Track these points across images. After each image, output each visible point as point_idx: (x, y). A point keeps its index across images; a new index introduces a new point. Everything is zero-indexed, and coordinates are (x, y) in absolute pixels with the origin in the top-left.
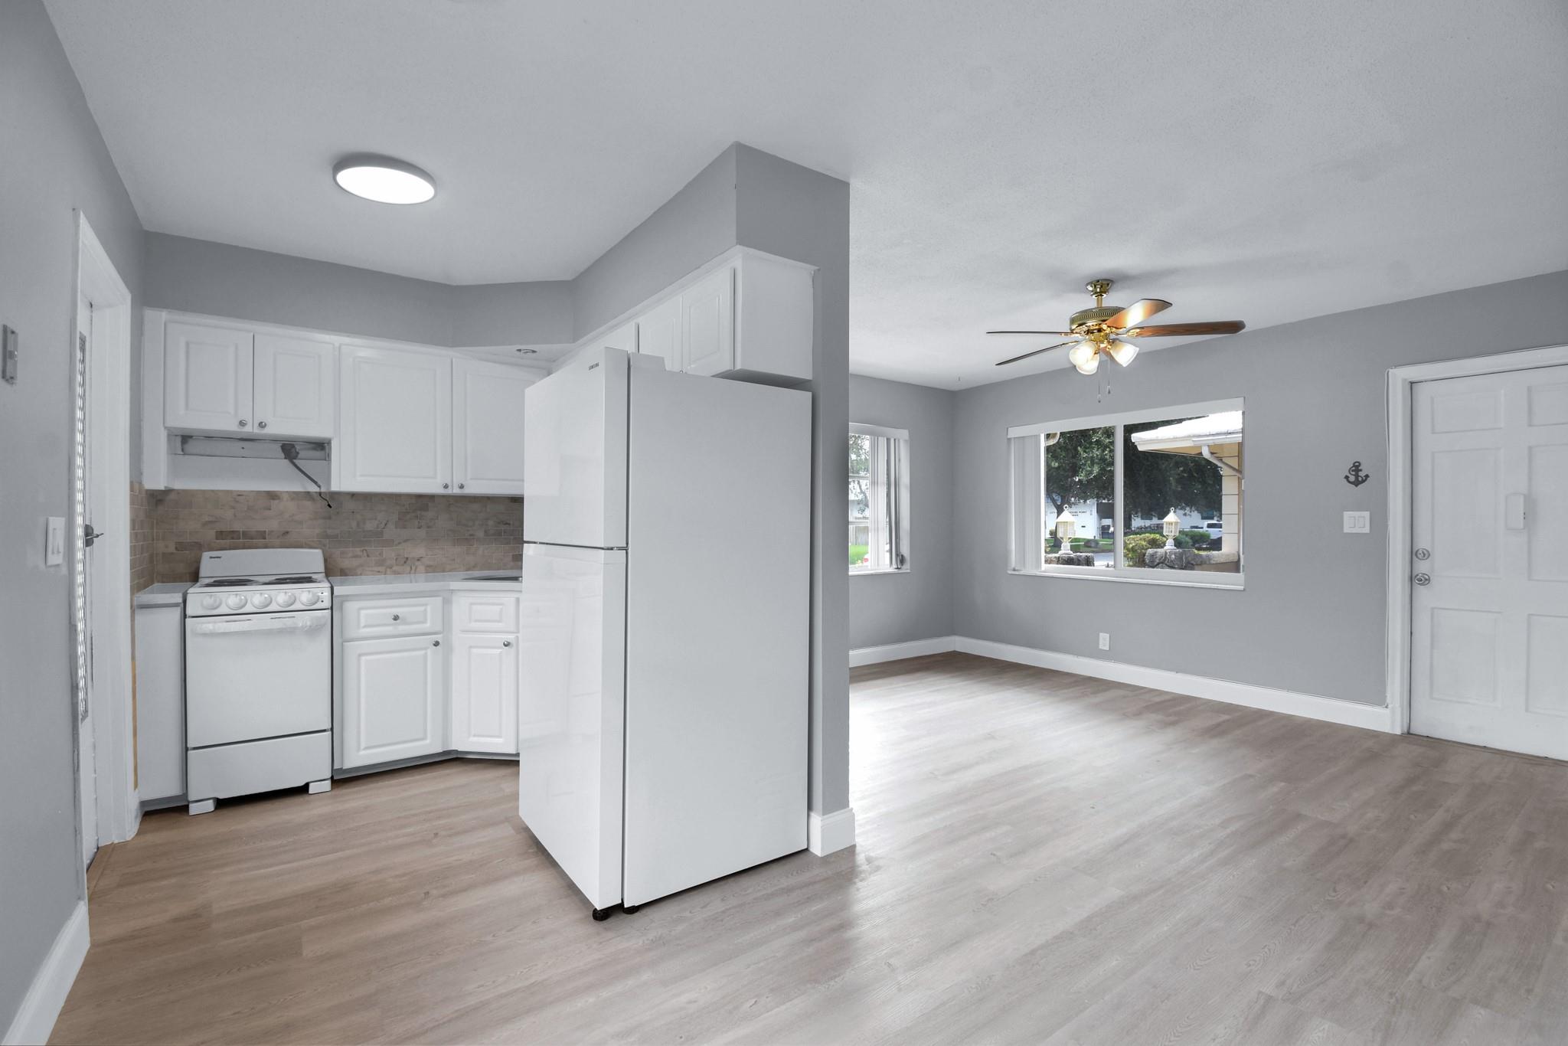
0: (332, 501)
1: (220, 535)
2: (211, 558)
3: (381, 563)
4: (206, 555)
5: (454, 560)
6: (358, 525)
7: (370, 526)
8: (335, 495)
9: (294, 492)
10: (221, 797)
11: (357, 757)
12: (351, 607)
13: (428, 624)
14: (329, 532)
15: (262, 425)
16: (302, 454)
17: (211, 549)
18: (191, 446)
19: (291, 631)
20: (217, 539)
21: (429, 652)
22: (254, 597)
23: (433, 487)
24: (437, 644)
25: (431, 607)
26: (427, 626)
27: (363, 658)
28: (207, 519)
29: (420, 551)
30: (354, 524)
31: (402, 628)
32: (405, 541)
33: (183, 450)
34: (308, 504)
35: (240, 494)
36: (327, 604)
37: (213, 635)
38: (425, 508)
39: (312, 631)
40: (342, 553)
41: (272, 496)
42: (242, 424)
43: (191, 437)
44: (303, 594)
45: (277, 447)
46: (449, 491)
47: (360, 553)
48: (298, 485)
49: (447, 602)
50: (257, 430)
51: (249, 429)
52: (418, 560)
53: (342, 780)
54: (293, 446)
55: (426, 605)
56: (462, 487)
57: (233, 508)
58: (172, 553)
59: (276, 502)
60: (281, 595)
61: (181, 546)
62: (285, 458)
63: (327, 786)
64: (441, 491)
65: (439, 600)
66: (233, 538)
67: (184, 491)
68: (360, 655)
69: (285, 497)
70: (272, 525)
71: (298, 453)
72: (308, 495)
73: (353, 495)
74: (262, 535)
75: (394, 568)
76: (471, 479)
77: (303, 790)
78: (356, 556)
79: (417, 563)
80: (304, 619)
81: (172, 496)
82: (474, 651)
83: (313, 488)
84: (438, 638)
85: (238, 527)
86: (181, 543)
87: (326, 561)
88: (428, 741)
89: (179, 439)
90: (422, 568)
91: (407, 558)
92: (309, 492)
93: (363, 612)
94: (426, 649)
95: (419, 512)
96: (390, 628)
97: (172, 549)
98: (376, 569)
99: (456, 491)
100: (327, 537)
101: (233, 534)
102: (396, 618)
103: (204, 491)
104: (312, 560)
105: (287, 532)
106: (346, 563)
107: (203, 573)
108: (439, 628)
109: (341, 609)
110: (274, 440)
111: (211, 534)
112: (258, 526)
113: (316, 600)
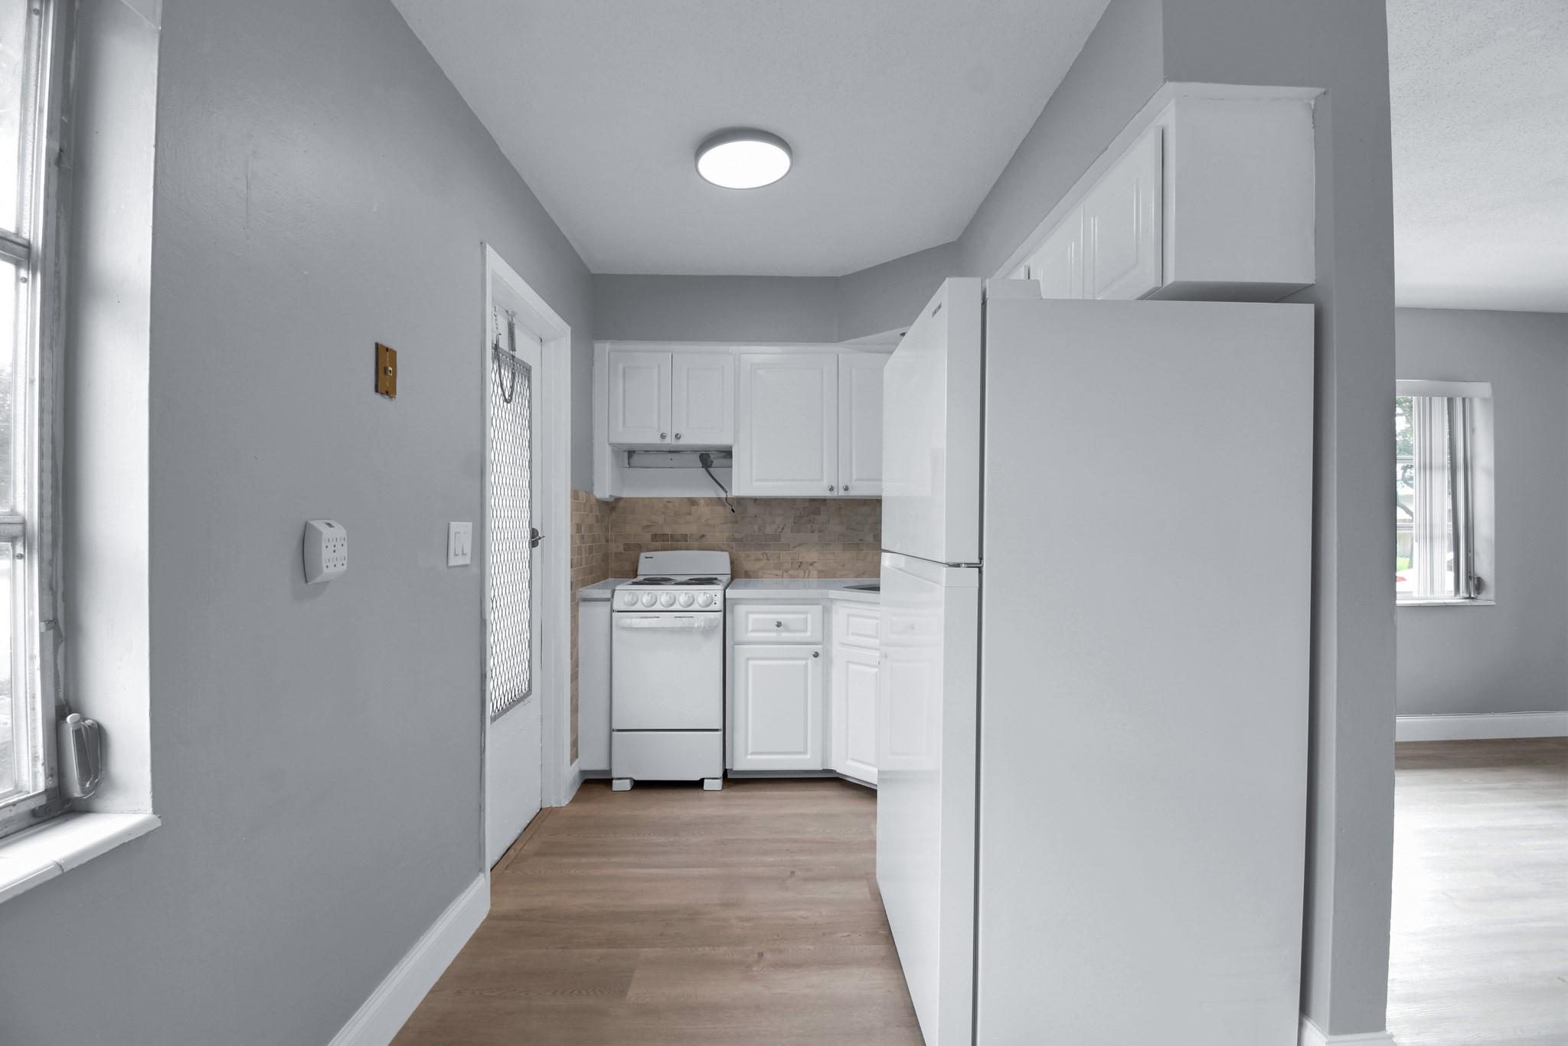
0: (739, 506)
1: (655, 537)
2: (647, 558)
3: (778, 567)
4: (643, 555)
5: (844, 566)
6: (760, 529)
7: (769, 530)
8: (740, 500)
9: (710, 498)
10: (638, 778)
11: (746, 761)
12: (741, 610)
13: (809, 634)
14: (738, 536)
15: (678, 437)
16: (716, 462)
17: (648, 550)
18: (635, 459)
19: (688, 630)
20: (652, 541)
21: (809, 662)
22: (662, 595)
23: (819, 490)
24: (816, 655)
25: (814, 612)
26: (807, 635)
27: (751, 663)
28: (645, 523)
29: (812, 555)
30: (756, 527)
31: (785, 636)
32: (800, 545)
33: (629, 463)
34: (720, 509)
35: (669, 501)
36: (719, 606)
38: (817, 512)
39: (706, 632)
40: (747, 556)
41: (692, 502)
42: (663, 436)
43: (634, 452)
44: (702, 595)
45: (696, 458)
46: (834, 494)
47: (761, 557)
48: (712, 492)
49: (826, 611)
50: (674, 442)
51: (670, 441)
52: (811, 564)
53: (732, 780)
54: (708, 456)
55: (807, 613)
56: (846, 489)
57: (664, 513)
58: (621, 553)
59: (696, 507)
60: (682, 595)
61: (627, 547)
62: (703, 467)
63: (717, 785)
64: (826, 494)
65: (818, 609)
66: (663, 541)
67: (630, 498)
68: (748, 659)
69: (702, 502)
70: (692, 529)
71: (712, 462)
72: (718, 501)
73: (755, 500)
74: (685, 537)
75: (790, 572)
76: (856, 480)
77: (698, 784)
78: (758, 560)
79: (811, 568)
80: (699, 620)
81: (621, 504)
82: (851, 666)
83: (723, 495)
84: (818, 648)
85: (667, 531)
86: (627, 544)
87: (732, 563)
88: (808, 756)
89: (626, 454)
90: (814, 573)
91: (801, 563)
92: (720, 498)
93: (751, 617)
94: (807, 659)
95: (812, 516)
96: (773, 635)
97: (622, 549)
98: (775, 572)
99: (842, 493)
100: (735, 540)
101: (663, 537)
102: (779, 625)
103: (643, 499)
104: (719, 563)
105: (703, 536)
106: (748, 566)
107: (640, 571)
108: (818, 638)
109: (732, 612)
110: (693, 450)
111: (648, 537)
112: (682, 529)
113: (711, 602)
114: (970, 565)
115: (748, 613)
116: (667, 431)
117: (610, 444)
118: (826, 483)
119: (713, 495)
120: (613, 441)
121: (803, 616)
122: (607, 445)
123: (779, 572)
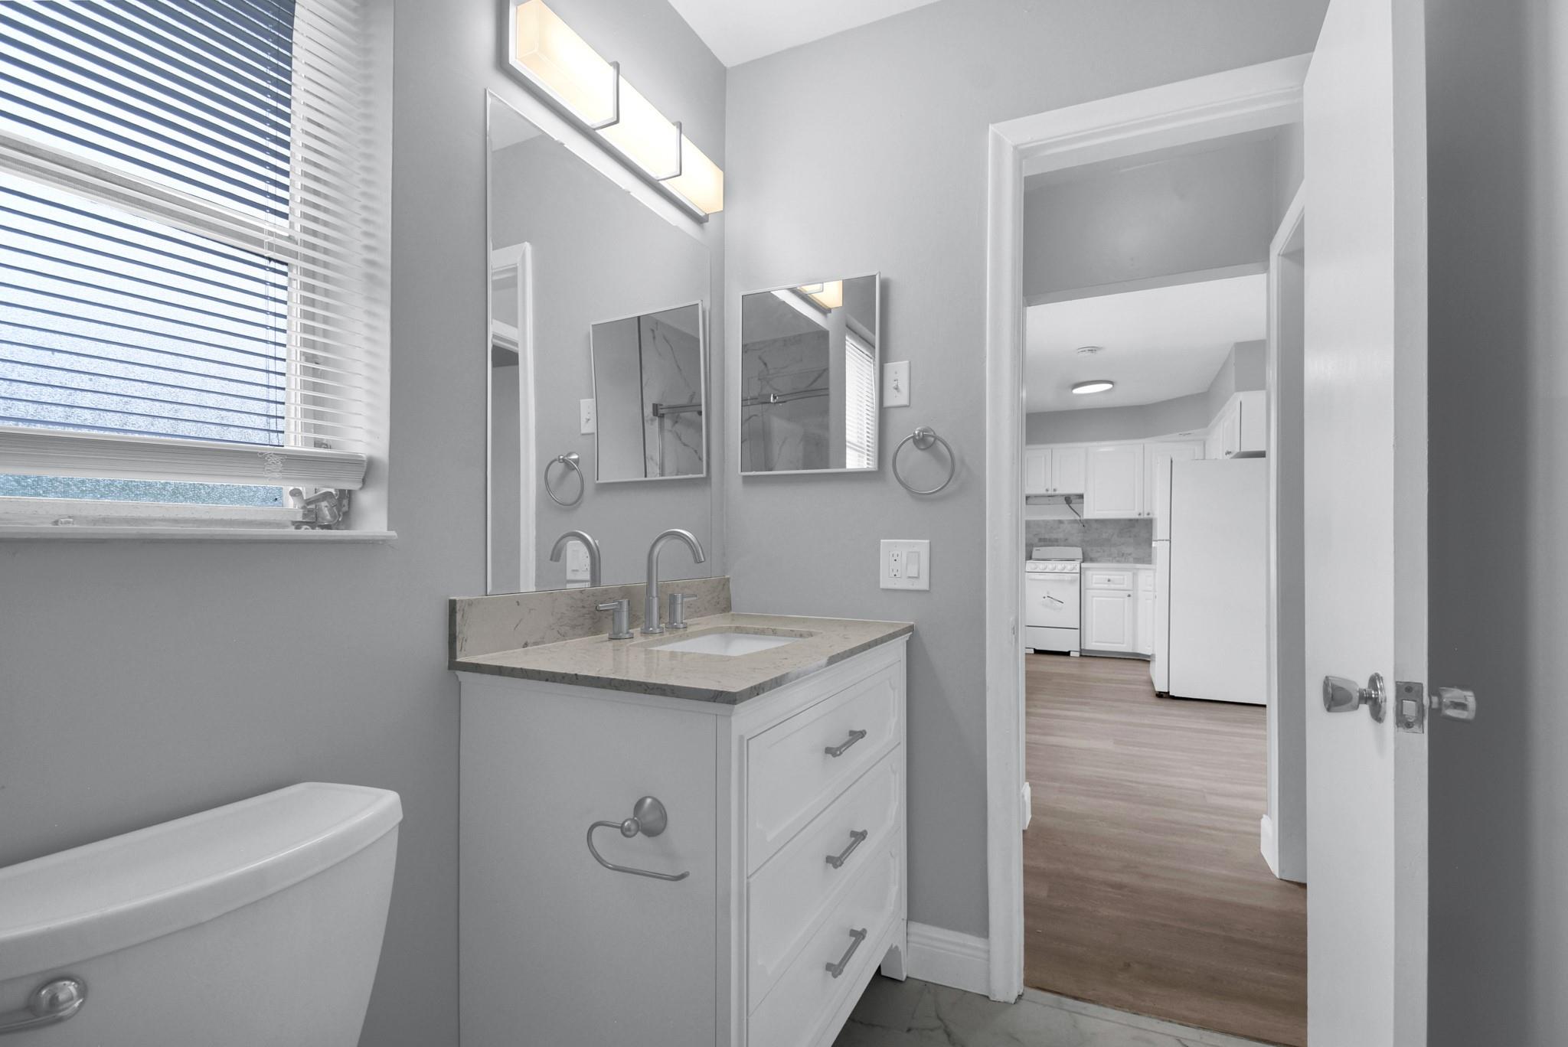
0: (1086, 524)
1: (1040, 540)
2: (1037, 550)
3: (1110, 555)
4: (1035, 549)
6: (1099, 536)
7: (1104, 536)
8: (1087, 521)
9: (1071, 520)
10: (1037, 648)
11: (1091, 645)
12: (1089, 573)
13: (1125, 586)
14: (1086, 539)
15: (1054, 490)
16: (1074, 501)
17: (1037, 546)
18: (1030, 500)
19: (1061, 581)
21: (1126, 599)
22: (1050, 565)
23: (1133, 515)
24: (1129, 596)
25: (1127, 576)
27: (1095, 599)
28: (1036, 533)
29: (1130, 550)
30: (1096, 535)
31: (1113, 586)
32: (1123, 545)
33: (1030, 503)
34: (1076, 525)
35: (1048, 521)
36: (1078, 570)
37: (1035, 580)
38: (1133, 527)
39: (1072, 582)
40: (1092, 549)
41: (1061, 522)
42: (1047, 490)
44: (1069, 566)
45: (1063, 498)
46: (1142, 517)
47: (1100, 550)
48: (1072, 517)
49: (1135, 575)
51: (1051, 492)
52: (1128, 553)
53: (1085, 655)
54: (1069, 498)
55: (1124, 575)
56: (1148, 514)
57: (1045, 528)
59: (1063, 525)
60: (1060, 566)
62: (1065, 504)
63: (1078, 654)
64: (1137, 517)
65: (1130, 573)
68: (1093, 597)
69: (1067, 522)
70: (1061, 536)
71: (1072, 501)
72: (1075, 521)
73: (1097, 521)
74: (1057, 540)
75: (1117, 557)
77: (1067, 654)
78: (1098, 551)
80: (1068, 577)
83: (1078, 518)
84: (1130, 593)
85: (1047, 536)
87: (1083, 553)
88: (1124, 645)
90: (1131, 559)
93: (1094, 576)
94: (1124, 597)
95: (1130, 529)
96: (1106, 586)
98: (1106, 557)
99: (1146, 516)
100: (1085, 541)
101: (1045, 540)
104: (1077, 552)
105: (1067, 539)
106: (1093, 555)
107: (1034, 556)
108: (1130, 588)
109: (1084, 573)
110: (1062, 495)
111: (1036, 540)
112: (1054, 536)
113: (1074, 568)
114: (1166, 540)
115: (1093, 575)
116: (1049, 487)
118: (1137, 511)
119: (1072, 518)
121: (1122, 577)
123: (1111, 559)
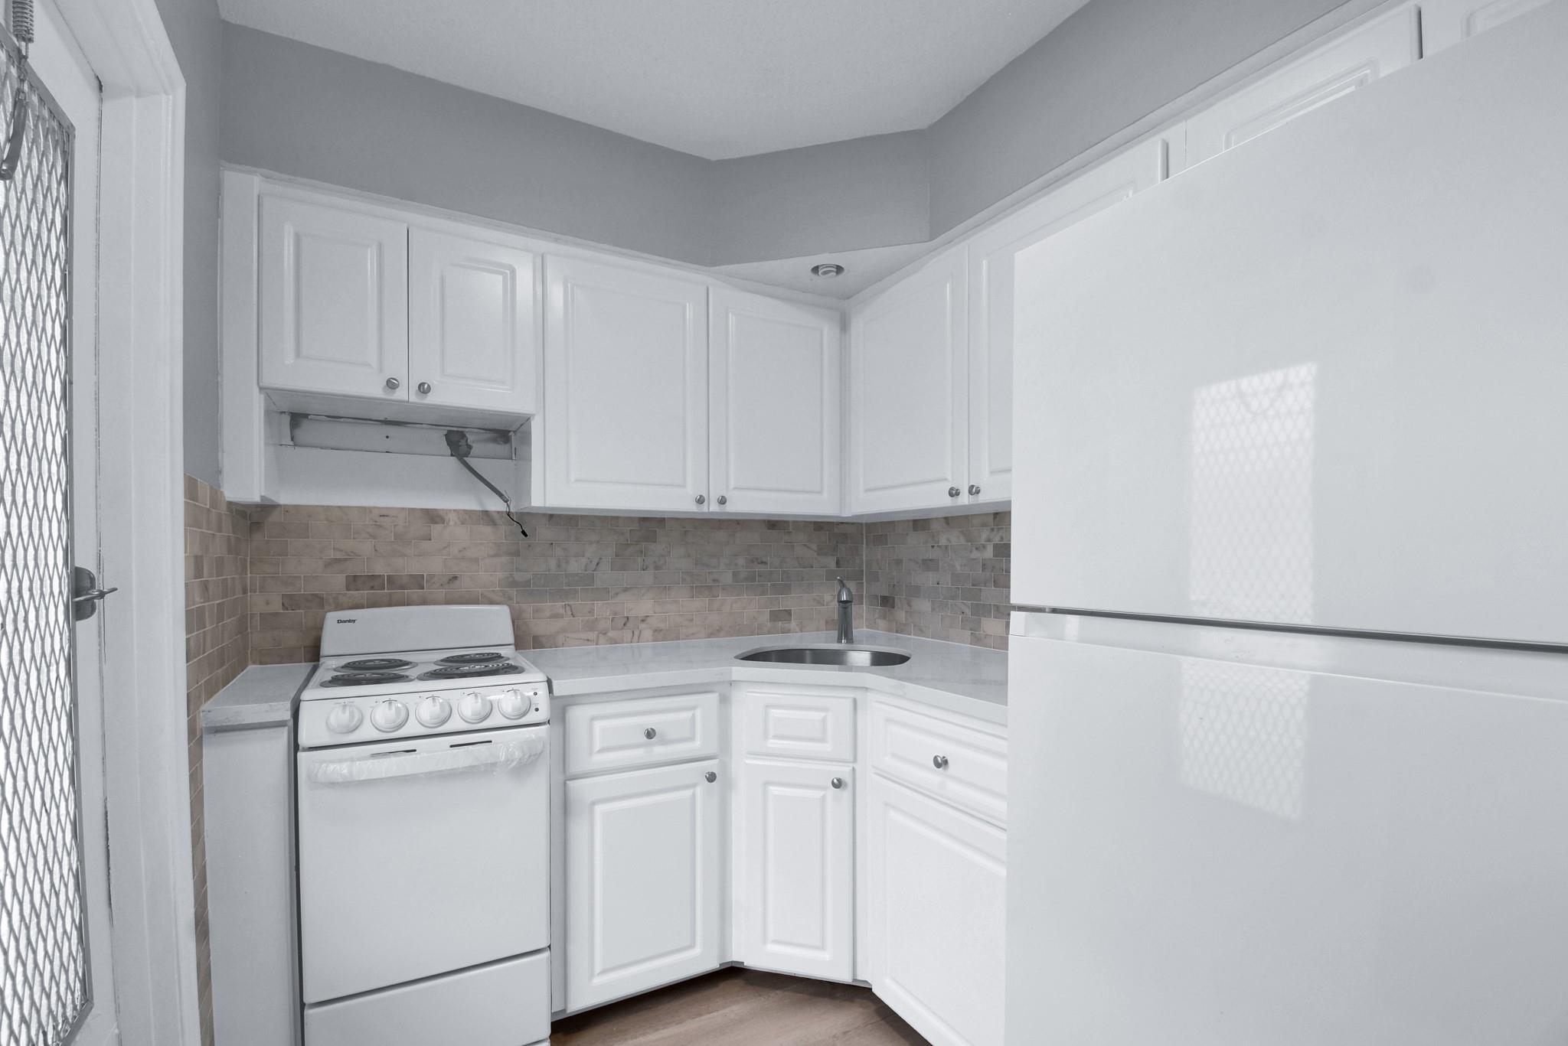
1: (353, 581)
2: (339, 621)
3: (591, 626)
4: (332, 617)
5: (692, 620)
6: (559, 566)
7: (575, 566)
9: (465, 511)
13: (698, 743)
14: (519, 577)
15: (424, 389)
16: (477, 448)
17: (339, 607)
18: (306, 431)
19: (486, 770)
20: (348, 589)
21: (699, 790)
23: (676, 501)
24: (712, 778)
26: (696, 747)
27: (596, 810)
28: (332, 555)
29: (642, 606)
30: (553, 563)
31: (659, 751)
32: (626, 590)
33: (292, 439)
34: (488, 530)
35: (383, 513)
36: (547, 712)
38: (651, 538)
39: (522, 768)
40: (537, 611)
41: (433, 517)
42: (391, 385)
43: (306, 416)
45: (438, 438)
47: (562, 611)
48: (473, 499)
50: (414, 398)
52: (643, 621)
54: (463, 435)
55: (694, 708)
56: (723, 501)
57: (374, 537)
58: (276, 614)
59: (439, 527)
60: (465, 700)
61: (291, 602)
62: (452, 455)
66: (372, 588)
67: (297, 507)
68: (594, 803)
69: (453, 519)
70: (434, 566)
71: (470, 447)
72: (486, 516)
74: (418, 581)
75: (611, 634)
76: (735, 488)
78: (556, 616)
79: (643, 626)
80: (509, 746)
81: (275, 517)
82: (774, 790)
83: (495, 505)
84: (712, 766)
85: (381, 569)
86: (290, 597)
89: (287, 419)
91: (628, 618)
92: (487, 511)
94: (694, 786)
95: (644, 544)
96: (640, 753)
97: (276, 606)
98: (584, 636)
99: (714, 507)
100: (514, 584)
101: (373, 581)
102: (650, 734)
103: (328, 508)
104: (495, 622)
105: (456, 577)
106: (541, 627)
107: (326, 648)
108: (712, 750)
111: (338, 581)
112: (411, 566)
115: (593, 719)
116: (401, 376)
117: (261, 389)
118: (692, 491)
119: (471, 505)
120: (269, 381)
121: (689, 714)
122: (256, 390)
123: (592, 635)
